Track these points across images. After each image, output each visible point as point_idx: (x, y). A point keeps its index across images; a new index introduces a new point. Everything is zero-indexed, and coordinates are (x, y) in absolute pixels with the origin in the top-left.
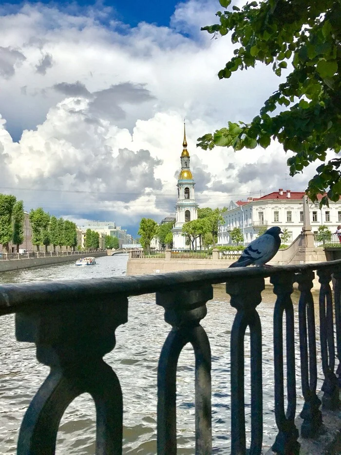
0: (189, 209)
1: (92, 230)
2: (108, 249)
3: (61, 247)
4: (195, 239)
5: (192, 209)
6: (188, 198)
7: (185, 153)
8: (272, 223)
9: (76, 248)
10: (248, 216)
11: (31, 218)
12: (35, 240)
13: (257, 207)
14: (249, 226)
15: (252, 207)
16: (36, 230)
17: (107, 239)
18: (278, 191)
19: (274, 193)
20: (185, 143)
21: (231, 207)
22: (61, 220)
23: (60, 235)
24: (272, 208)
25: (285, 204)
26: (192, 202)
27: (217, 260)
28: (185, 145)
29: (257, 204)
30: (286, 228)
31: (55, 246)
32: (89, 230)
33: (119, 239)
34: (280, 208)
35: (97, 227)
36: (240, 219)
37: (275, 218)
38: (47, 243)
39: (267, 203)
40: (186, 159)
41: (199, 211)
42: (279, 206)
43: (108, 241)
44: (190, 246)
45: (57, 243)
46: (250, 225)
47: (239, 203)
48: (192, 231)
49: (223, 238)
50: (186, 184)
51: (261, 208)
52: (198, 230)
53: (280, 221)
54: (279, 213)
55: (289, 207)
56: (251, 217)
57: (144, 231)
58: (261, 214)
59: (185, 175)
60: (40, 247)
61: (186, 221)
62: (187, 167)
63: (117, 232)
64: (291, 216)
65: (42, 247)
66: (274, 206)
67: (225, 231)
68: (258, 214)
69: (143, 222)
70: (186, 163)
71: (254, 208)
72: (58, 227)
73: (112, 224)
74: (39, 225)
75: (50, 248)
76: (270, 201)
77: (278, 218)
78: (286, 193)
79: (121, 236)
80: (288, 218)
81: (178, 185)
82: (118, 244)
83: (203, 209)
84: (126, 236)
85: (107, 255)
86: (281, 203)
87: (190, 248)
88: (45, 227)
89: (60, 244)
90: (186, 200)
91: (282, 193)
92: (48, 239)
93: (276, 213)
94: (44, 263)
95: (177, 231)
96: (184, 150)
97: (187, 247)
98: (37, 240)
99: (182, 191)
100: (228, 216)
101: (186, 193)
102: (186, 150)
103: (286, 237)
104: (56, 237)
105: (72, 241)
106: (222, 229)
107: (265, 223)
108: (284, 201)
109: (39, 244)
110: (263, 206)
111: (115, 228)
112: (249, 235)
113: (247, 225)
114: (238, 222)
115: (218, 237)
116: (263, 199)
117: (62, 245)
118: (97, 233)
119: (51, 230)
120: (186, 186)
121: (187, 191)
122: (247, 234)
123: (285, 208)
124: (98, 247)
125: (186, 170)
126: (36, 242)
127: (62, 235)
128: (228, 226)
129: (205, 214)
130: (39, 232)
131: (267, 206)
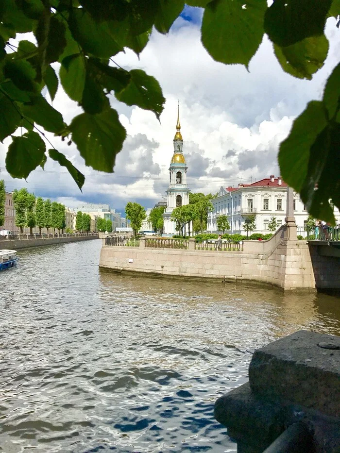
0: (180, 194)
1: (83, 213)
2: (100, 231)
3: (48, 230)
4: (184, 225)
5: (184, 194)
6: (180, 182)
7: (178, 136)
8: (261, 210)
9: (65, 230)
10: (237, 202)
11: (14, 199)
12: (19, 221)
13: (247, 194)
14: (237, 214)
15: (241, 193)
16: (20, 212)
17: (100, 222)
18: (269, 178)
19: (265, 179)
20: (178, 126)
21: (221, 193)
22: (49, 202)
23: (46, 217)
24: (262, 196)
25: (275, 191)
26: (184, 187)
27: (194, 250)
28: (178, 128)
29: (246, 191)
30: (275, 217)
31: (40, 228)
32: (80, 213)
33: (113, 222)
34: (270, 196)
35: (91, 209)
36: (229, 206)
37: (264, 206)
38: (32, 224)
39: (257, 190)
40: (179, 142)
41: (191, 196)
42: (269, 193)
43: (101, 224)
44: (180, 232)
45: (43, 225)
46: (239, 212)
47: (230, 189)
48: (182, 217)
49: (212, 224)
50: (178, 168)
51: (250, 195)
52: (187, 216)
53: (269, 209)
54: (269, 201)
55: (280, 195)
56: (240, 204)
57: (130, 215)
58: (250, 201)
59: (178, 158)
60: (24, 228)
61: (177, 206)
62: (179, 151)
63: (111, 215)
64: (281, 204)
65: (26, 229)
66: (263, 193)
67: (215, 218)
68: (247, 201)
69: (129, 206)
70: (179, 146)
71: (244, 194)
72: (44, 208)
73: (106, 207)
74: (23, 207)
75: (36, 230)
76: (260, 187)
77: (267, 206)
78: (277, 180)
79: (115, 219)
80: (278, 205)
81: (170, 169)
82: (111, 228)
83: (195, 194)
84: (120, 220)
85: (99, 238)
86: (271, 191)
87: (180, 234)
88: (30, 208)
89: (47, 226)
90: (178, 185)
91: (273, 180)
92: (32, 220)
93: (266, 200)
94: (27, 246)
95: (168, 216)
96: (177, 133)
97: (176, 233)
98: (21, 222)
99: (174, 175)
100: (217, 202)
101: (177, 177)
102: (180, 133)
103: (275, 226)
104: (42, 219)
105: (60, 223)
106: (211, 216)
107: (253, 211)
108: (275, 188)
109: (22, 225)
110: (253, 193)
111: (110, 211)
112: (237, 223)
113: (235, 212)
114: (227, 209)
115: (208, 224)
116: (254, 186)
117: (49, 227)
118: (88, 215)
119: (37, 211)
120: (178, 170)
121: (179, 175)
122: (235, 221)
123: (276, 196)
124: (89, 229)
125: (179, 153)
126: (20, 223)
127: (49, 216)
128: (218, 212)
129: (197, 199)
130: (23, 213)
131: (256, 193)
